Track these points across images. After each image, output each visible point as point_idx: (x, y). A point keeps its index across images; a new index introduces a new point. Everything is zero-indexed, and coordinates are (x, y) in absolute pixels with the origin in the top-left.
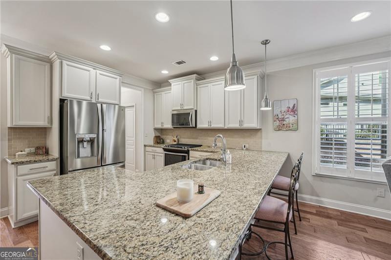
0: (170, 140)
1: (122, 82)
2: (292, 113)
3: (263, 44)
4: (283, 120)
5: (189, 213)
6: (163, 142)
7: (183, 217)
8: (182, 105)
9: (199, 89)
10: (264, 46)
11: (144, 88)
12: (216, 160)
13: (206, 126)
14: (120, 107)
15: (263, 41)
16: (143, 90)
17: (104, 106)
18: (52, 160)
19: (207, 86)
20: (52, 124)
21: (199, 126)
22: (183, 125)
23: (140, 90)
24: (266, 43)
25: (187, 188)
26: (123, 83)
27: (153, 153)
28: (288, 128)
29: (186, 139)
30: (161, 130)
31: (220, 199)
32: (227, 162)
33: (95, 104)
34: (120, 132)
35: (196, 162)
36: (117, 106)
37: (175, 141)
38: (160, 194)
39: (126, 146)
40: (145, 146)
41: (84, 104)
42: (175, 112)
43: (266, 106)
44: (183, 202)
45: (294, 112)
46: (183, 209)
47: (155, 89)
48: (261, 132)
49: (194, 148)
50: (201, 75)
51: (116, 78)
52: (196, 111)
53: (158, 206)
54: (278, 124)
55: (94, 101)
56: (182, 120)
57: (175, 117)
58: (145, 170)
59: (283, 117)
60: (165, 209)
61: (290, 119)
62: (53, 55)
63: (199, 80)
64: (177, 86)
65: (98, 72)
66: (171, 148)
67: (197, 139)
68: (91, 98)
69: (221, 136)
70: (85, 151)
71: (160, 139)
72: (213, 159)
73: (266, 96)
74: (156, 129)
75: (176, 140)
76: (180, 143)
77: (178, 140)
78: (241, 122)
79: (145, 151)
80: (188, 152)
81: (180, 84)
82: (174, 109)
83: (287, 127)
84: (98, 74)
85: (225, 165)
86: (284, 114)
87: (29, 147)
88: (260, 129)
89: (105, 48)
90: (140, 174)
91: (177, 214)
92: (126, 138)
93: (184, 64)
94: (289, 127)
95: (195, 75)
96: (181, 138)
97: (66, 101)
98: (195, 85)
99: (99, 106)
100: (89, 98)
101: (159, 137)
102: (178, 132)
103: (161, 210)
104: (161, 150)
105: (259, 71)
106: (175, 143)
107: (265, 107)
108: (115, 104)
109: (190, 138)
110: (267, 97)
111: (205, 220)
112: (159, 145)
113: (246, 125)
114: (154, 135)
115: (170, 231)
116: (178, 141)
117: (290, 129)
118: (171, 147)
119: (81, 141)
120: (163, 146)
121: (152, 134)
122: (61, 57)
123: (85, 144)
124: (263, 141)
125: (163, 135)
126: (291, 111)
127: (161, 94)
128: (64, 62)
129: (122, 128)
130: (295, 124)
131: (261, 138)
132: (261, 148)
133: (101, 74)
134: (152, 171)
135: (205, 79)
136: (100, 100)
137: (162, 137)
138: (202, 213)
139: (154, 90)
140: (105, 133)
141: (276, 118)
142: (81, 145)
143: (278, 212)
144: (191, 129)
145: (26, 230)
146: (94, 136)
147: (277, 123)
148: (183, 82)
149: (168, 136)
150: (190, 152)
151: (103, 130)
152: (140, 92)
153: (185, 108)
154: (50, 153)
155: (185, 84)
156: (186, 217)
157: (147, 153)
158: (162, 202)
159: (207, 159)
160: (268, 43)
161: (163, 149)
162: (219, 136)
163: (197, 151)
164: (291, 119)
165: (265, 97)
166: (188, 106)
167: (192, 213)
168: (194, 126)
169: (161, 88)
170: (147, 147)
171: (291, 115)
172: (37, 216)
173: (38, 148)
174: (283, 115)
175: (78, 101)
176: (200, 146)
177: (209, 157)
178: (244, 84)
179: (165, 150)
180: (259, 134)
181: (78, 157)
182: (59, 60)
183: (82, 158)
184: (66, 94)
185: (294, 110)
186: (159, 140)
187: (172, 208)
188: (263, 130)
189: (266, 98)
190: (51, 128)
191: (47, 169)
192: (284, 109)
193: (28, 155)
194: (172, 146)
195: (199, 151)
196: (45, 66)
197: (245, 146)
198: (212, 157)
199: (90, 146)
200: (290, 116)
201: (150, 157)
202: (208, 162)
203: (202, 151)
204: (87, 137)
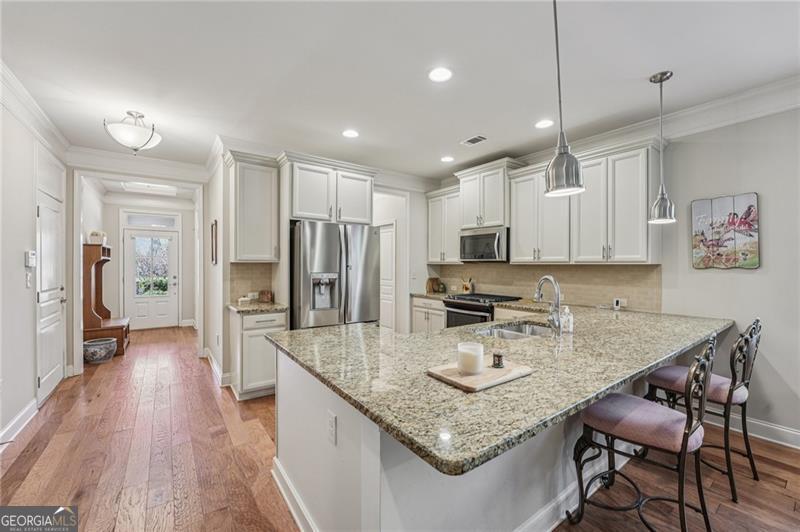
0: (457, 287)
1: (375, 185)
2: (742, 228)
3: (655, 82)
4: (718, 244)
5: (474, 387)
6: (445, 290)
7: (464, 391)
8: (479, 219)
9: (513, 185)
10: (659, 84)
11: (411, 192)
12: (544, 325)
13: (528, 258)
14: (371, 228)
15: (654, 77)
16: (408, 194)
17: (349, 227)
18: (281, 311)
19: (532, 179)
20: (279, 258)
21: (514, 259)
22: (482, 257)
23: (403, 196)
24: (661, 78)
25: (473, 353)
26: (376, 187)
27: (426, 310)
28: (732, 263)
29: (489, 284)
30: (441, 268)
31: (528, 379)
32: (563, 329)
33: (336, 226)
34: (372, 271)
35: (501, 326)
36: (366, 227)
37: (467, 289)
38: (433, 364)
39: (381, 295)
40: (412, 296)
41: (320, 226)
42: (467, 234)
43: (663, 215)
44: (467, 373)
45: (750, 225)
46: (465, 382)
47: (430, 191)
48: (660, 272)
49: (504, 304)
50: (518, 158)
51: (365, 181)
52: (508, 229)
53: (430, 375)
54: (703, 254)
55: (333, 221)
56: (481, 248)
57: (468, 242)
58: (411, 332)
59: (717, 238)
60: (439, 379)
61: (738, 242)
62: (282, 157)
63: (515, 168)
64: (470, 184)
65: (340, 173)
66: (459, 301)
67: (511, 285)
68: (330, 216)
69: (551, 278)
70: (323, 299)
71: (439, 285)
72: (538, 324)
73: (663, 194)
74: (431, 266)
75: (469, 285)
76: (476, 292)
77: (473, 286)
78: (607, 250)
79: (412, 305)
80: (490, 310)
81: (475, 179)
82: (464, 226)
83: (728, 260)
84: (340, 177)
85: (559, 335)
86: (722, 229)
87: (252, 291)
88: (657, 266)
89: (351, 134)
90: (405, 337)
91: (456, 386)
92: (382, 282)
93: (484, 141)
94: (735, 260)
95: (506, 159)
96: (478, 282)
97: (298, 224)
98: (507, 178)
99: (341, 227)
100: (326, 216)
101: (437, 279)
102: (472, 271)
103: (433, 381)
104: (440, 304)
105: (651, 137)
106: (468, 292)
107: (660, 217)
108: (363, 224)
109: (496, 283)
110: (666, 196)
111: (496, 398)
112: (436, 296)
113: (620, 257)
114: (428, 277)
115: (444, 401)
116: (473, 289)
117: (737, 265)
118: (459, 299)
119: (317, 284)
120: (443, 297)
121: (425, 275)
122: (291, 158)
123: (323, 287)
124: (665, 291)
125: (444, 276)
126: (741, 223)
127: (440, 200)
128: (296, 165)
129: (374, 264)
130: (751, 252)
131: (660, 285)
132: (659, 306)
133: (344, 177)
134: (423, 333)
135: (527, 165)
136: (343, 218)
137: (442, 280)
138: (493, 390)
139: (429, 194)
140: (350, 272)
141: (700, 239)
142: (317, 290)
143: (663, 430)
144: (498, 265)
145: (252, 405)
146: (335, 276)
147: (703, 251)
148: (483, 174)
149: (454, 279)
150: (496, 310)
151: (347, 266)
152: (404, 199)
153: (486, 224)
154: (276, 300)
155: (486, 179)
156: (468, 391)
157: (414, 309)
158: (436, 370)
159: (526, 323)
160: (668, 78)
161: (444, 302)
162: (547, 279)
163: (510, 308)
164: (740, 241)
165: (659, 197)
166: (493, 221)
167: (478, 387)
168: (505, 259)
169: (439, 188)
170: (415, 299)
171: (740, 232)
172: (273, 388)
173: (262, 293)
174: (719, 233)
175: (310, 223)
176: (517, 299)
177: (531, 319)
178: (580, 186)
179: (447, 304)
180: (654, 275)
181: (314, 308)
182: (289, 163)
183: (319, 309)
184: (298, 213)
185: (749, 221)
186: (436, 286)
187: (448, 378)
188: (663, 267)
189: (663, 198)
190: (278, 264)
191: (275, 323)
192: (721, 217)
193: (252, 302)
194: (461, 297)
195: (513, 309)
196: (271, 172)
197: (617, 302)
198: (535, 320)
199: (328, 292)
200: (737, 234)
201: (419, 316)
202: (528, 328)
203: (519, 309)
204: (326, 277)
